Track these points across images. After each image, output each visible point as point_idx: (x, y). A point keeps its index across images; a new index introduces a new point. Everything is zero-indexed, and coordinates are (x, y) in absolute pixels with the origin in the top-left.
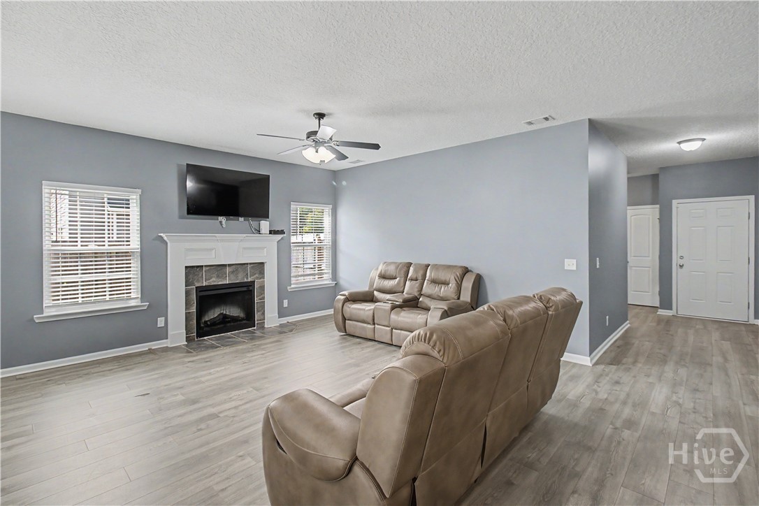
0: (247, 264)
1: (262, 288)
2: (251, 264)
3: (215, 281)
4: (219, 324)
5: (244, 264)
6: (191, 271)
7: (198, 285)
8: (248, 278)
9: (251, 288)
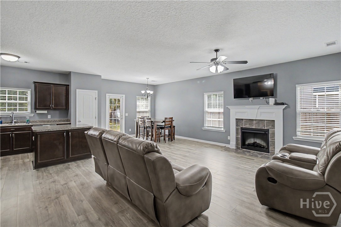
0: (264, 120)
1: (274, 134)
2: (266, 120)
3: (248, 126)
4: (251, 146)
5: (263, 120)
6: (238, 121)
7: (241, 127)
8: (265, 127)
9: (267, 133)
